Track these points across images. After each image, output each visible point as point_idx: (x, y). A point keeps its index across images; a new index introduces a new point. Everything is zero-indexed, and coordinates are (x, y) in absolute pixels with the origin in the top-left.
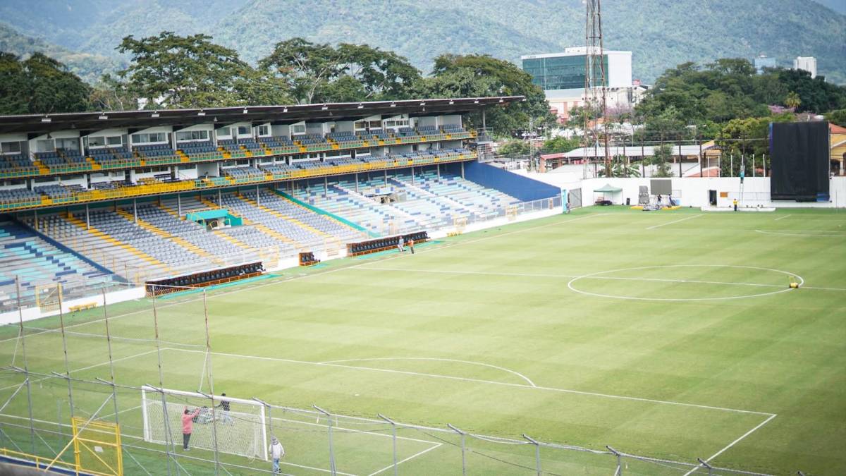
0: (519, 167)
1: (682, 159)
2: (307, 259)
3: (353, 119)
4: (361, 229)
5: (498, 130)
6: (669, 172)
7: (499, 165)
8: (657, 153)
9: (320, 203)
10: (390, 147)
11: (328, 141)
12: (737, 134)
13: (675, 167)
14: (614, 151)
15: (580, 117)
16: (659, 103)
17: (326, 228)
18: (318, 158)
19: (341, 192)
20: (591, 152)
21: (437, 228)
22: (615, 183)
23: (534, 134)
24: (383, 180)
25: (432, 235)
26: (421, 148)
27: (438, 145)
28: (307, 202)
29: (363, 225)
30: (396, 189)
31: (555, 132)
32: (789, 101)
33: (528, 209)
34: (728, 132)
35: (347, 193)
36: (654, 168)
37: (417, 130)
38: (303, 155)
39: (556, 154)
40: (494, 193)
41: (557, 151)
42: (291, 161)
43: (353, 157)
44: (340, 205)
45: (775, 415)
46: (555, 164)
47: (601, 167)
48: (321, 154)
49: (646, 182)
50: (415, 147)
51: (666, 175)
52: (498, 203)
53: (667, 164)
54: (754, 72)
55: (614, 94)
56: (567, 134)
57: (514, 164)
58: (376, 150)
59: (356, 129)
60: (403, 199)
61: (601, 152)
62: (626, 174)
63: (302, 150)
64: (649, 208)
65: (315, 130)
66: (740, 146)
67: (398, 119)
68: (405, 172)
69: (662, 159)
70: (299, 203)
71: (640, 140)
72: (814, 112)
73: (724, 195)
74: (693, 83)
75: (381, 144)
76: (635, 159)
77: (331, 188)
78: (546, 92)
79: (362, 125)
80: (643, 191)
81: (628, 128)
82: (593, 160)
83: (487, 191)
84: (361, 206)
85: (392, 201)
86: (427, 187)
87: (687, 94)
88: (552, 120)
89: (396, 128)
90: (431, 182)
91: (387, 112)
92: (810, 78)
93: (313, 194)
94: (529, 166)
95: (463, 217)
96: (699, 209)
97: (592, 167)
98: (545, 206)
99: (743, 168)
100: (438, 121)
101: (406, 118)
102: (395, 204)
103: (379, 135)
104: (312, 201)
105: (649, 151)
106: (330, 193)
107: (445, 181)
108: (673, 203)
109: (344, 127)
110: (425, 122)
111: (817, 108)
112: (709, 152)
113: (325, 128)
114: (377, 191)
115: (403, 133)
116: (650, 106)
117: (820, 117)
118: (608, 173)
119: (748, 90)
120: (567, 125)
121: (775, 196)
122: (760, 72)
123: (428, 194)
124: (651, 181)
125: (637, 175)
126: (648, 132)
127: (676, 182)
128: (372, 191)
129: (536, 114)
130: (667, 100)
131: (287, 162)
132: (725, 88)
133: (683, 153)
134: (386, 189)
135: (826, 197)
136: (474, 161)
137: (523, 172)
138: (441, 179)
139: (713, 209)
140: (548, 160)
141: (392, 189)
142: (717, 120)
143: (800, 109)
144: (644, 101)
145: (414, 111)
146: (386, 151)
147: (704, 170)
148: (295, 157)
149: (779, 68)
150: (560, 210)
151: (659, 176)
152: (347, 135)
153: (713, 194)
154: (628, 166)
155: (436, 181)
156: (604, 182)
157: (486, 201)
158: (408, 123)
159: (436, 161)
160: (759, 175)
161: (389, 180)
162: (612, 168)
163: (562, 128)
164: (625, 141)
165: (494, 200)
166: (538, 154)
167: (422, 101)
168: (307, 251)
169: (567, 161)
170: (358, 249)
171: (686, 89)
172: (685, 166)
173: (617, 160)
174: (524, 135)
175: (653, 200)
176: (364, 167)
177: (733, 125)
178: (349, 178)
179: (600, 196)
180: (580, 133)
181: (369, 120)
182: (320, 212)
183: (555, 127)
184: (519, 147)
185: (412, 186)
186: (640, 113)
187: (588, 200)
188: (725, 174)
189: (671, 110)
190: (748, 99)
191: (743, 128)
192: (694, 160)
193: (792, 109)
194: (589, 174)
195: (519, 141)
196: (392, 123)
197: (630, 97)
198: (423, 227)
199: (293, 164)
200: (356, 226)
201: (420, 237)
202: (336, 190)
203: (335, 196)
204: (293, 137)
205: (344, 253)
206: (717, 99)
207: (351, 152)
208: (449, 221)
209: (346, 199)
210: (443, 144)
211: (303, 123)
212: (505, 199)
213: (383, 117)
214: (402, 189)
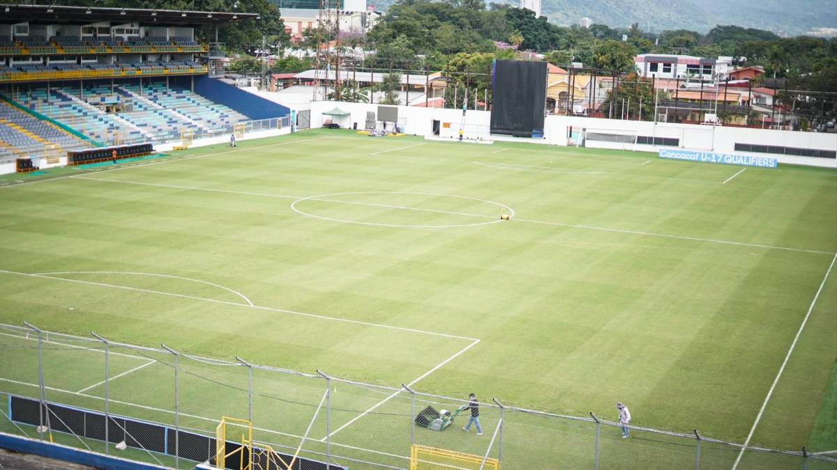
0: (249, 85)
1: (410, 88)
2: (25, 166)
3: (81, 24)
4: (84, 138)
5: (231, 46)
6: (396, 100)
7: (230, 82)
8: (386, 80)
9: (41, 109)
10: (118, 55)
11: (53, 45)
12: (462, 67)
13: (402, 96)
14: (344, 75)
15: (313, 38)
16: (391, 31)
17: (47, 134)
18: (41, 62)
19: (65, 98)
20: (321, 75)
21: (163, 141)
22: (344, 106)
23: (268, 52)
24: (110, 89)
25: (158, 148)
26: (151, 59)
27: (168, 58)
28: (28, 106)
29: (86, 134)
30: (123, 99)
31: (288, 52)
32: (513, 38)
33: (256, 127)
34: (454, 64)
35: (71, 100)
36: (382, 95)
37: (147, 40)
38: (25, 58)
39: (287, 74)
40: (224, 109)
41: (288, 71)
42: (12, 63)
43: (79, 63)
44: (62, 112)
45: (478, 341)
46: (286, 83)
47: (330, 91)
48: (45, 58)
49: (374, 108)
50: (145, 57)
51: (393, 103)
52: (226, 119)
53: (395, 92)
54: (483, 7)
55: (348, 18)
56: (300, 54)
57: (245, 81)
58: (103, 58)
59: (83, 35)
60: (129, 109)
61: (332, 75)
62: (356, 99)
63: (24, 52)
64: (375, 133)
65: (39, 32)
66: (465, 79)
67: (128, 27)
68: (133, 82)
69: (390, 87)
70: (19, 107)
71: (371, 66)
72: (535, 50)
73: (447, 125)
74: (426, 13)
75: (109, 51)
76: (365, 85)
77: (54, 93)
78: (282, 10)
79: (90, 31)
80: (370, 117)
81: (360, 53)
82: (324, 82)
83: (216, 107)
84: (85, 114)
85: (118, 110)
86: (155, 99)
87: (418, 23)
88: (285, 38)
89: (125, 36)
90: (159, 94)
91: (116, 19)
92: (534, 18)
93: (35, 99)
94: (260, 84)
95: (190, 132)
96: (422, 138)
97: (322, 89)
98: (274, 125)
99: (466, 100)
100: (169, 33)
101: (136, 27)
102: (120, 114)
103: (108, 42)
104: (33, 106)
105: (378, 78)
106: (52, 99)
107: (174, 94)
108: (398, 130)
109: (69, 31)
110: (156, 32)
111: (538, 46)
112: (436, 83)
113: (50, 31)
114: (103, 100)
115: (132, 41)
116: (382, 33)
117: (540, 56)
118: (338, 97)
119: (476, 25)
120: (301, 45)
121: (494, 129)
122: (488, 8)
123: (156, 106)
124: (379, 107)
125: (365, 100)
126: (379, 59)
127: (402, 110)
128: (98, 99)
129: (271, 31)
130: (399, 29)
131: (8, 64)
132: (455, 21)
133: (411, 82)
134: (112, 99)
135: (541, 134)
136: (205, 76)
137: (253, 90)
138: (169, 91)
139: (436, 138)
140: (279, 80)
141: (118, 99)
142: (445, 52)
143: (523, 47)
144: (376, 27)
145: (144, 20)
146: (114, 59)
147: (429, 100)
148: (16, 58)
149: (507, 6)
150: (287, 130)
151: (387, 103)
152: (74, 40)
153: (436, 124)
154: (357, 91)
155: (165, 93)
156: (333, 105)
157: (214, 116)
158: (138, 32)
159: (166, 72)
160: (480, 108)
161: (116, 90)
162: (342, 91)
163: (295, 48)
164: (355, 65)
165: (222, 117)
166: (269, 73)
167: (154, 11)
168: (26, 157)
169: (298, 82)
170: (78, 158)
171: (418, 18)
172: (412, 95)
173: (348, 84)
174: (257, 52)
175: (379, 126)
176: (90, 74)
177: (459, 58)
178: (74, 85)
179: (328, 118)
180: (312, 54)
181: (97, 26)
182: (41, 118)
183: (289, 46)
184: (251, 64)
185: (140, 97)
186: (371, 39)
187: (317, 122)
188: (449, 105)
189: (402, 39)
190: (476, 34)
191: (469, 62)
192: (421, 90)
193: (516, 47)
194: (319, 97)
195: (251, 58)
196: (121, 31)
197: (363, 22)
198: (149, 139)
199: (14, 66)
200: (79, 134)
201: (145, 150)
202: (59, 96)
203: (58, 102)
204: (14, 38)
205: (64, 161)
206: (446, 31)
207: (78, 58)
208: (176, 135)
209: (70, 106)
210: (173, 57)
211: (27, 24)
212: (234, 116)
213: (113, 24)
214: (129, 99)
